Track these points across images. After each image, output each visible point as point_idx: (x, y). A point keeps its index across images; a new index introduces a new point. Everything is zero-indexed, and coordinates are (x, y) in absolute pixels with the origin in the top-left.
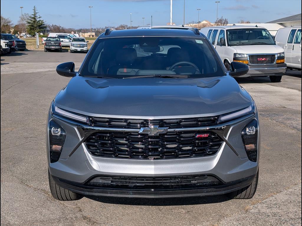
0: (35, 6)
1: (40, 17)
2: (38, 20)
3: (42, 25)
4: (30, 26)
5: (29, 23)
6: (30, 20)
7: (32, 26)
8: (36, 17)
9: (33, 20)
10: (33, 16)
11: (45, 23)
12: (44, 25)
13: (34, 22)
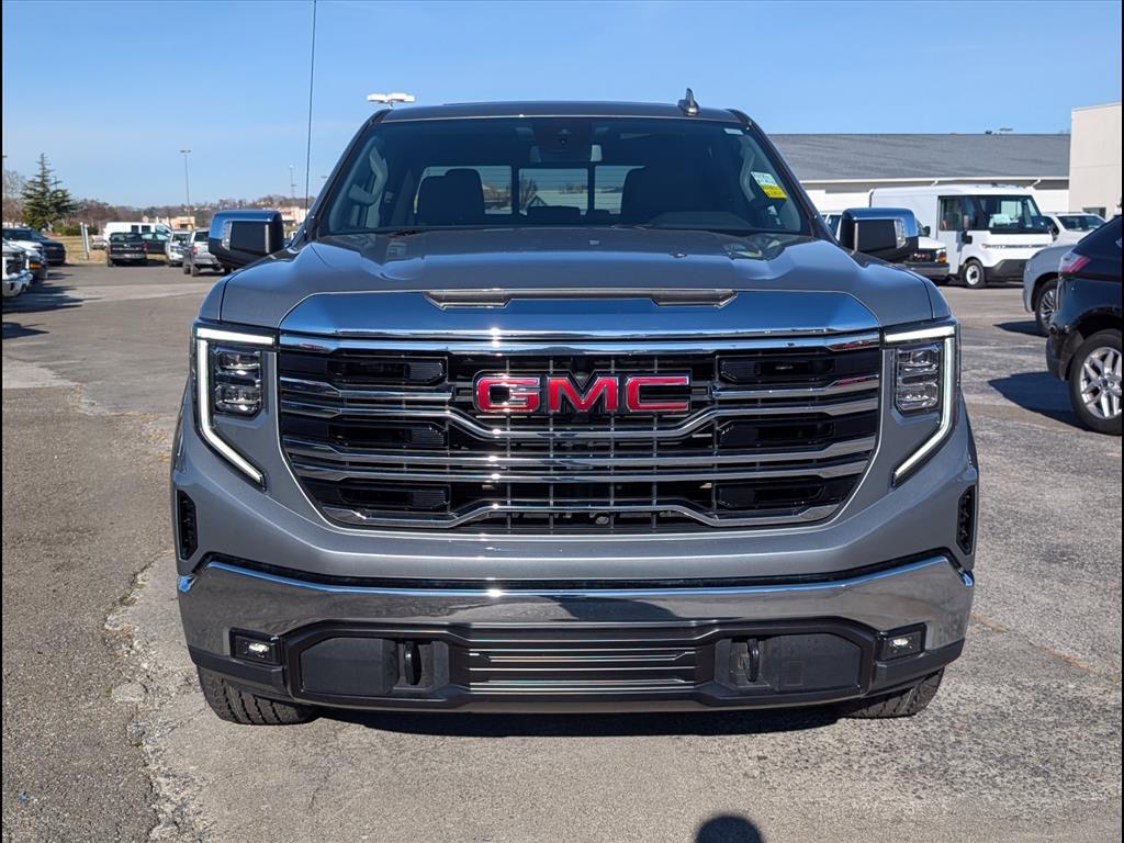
0: (42, 155)
1: (56, 183)
2: (52, 188)
3: (63, 201)
4: (32, 204)
5: (29, 197)
6: (31, 189)
7: (38, 205)
8: (47, 181)
9: (38, 189)
10: (39, 180)
11: (70, 197)
12: (68, 201)
13: (43, 194)
